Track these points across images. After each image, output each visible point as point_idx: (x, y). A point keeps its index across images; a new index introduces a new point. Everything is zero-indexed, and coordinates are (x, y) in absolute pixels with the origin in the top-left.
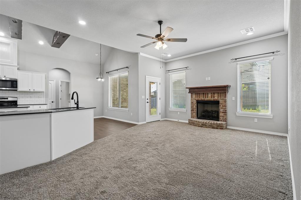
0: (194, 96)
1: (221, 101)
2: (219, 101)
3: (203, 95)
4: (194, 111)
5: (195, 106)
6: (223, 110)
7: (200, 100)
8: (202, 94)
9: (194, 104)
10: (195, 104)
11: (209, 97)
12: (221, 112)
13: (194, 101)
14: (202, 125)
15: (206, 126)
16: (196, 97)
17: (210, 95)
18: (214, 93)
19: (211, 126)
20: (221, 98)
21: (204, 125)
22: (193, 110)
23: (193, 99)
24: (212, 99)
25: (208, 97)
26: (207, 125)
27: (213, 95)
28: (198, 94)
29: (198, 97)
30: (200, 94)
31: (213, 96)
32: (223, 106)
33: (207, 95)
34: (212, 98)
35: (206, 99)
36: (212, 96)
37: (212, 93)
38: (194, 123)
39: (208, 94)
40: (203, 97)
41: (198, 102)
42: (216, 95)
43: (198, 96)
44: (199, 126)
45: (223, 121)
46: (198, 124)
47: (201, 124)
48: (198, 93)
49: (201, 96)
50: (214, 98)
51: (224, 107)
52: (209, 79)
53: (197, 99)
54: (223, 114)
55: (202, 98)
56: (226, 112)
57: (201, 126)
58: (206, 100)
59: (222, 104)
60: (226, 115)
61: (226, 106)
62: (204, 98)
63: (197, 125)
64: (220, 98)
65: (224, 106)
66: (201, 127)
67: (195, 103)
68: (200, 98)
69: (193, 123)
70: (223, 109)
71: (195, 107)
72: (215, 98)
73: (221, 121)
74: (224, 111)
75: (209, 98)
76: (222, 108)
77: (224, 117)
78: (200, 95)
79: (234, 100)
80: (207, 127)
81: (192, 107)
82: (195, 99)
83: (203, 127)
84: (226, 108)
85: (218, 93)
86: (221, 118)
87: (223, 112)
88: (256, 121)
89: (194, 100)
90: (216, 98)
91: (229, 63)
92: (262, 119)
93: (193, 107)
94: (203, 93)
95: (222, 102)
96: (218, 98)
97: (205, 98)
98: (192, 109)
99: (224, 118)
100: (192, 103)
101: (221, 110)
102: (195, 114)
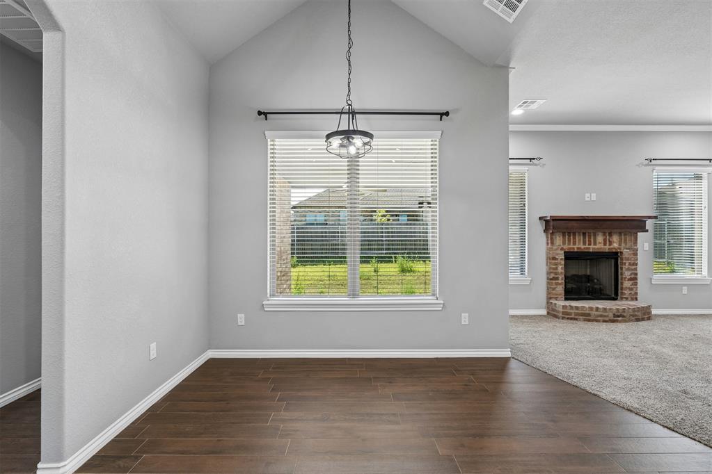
0: (559, 240)
1: (626, 253)
2: (621, 253)
3: (584, 238)
4: (560, 282)
5: (560, 267)
6: (631, 274)
7: (576, 250)
8: (579, 235)
9: (559, 261)
10: (563, 262)
11: (599, 244)
12: (626, 278)
13: (557, 254)
14: (615, 316)
15: (623, 316)
16: (564, 243)
17: (600, 238)
18: (610, 235)
19: (633, 316)
20: (626, 245)
21: (619, 316)
22: (557, 279)
23: (557, 249)
24: (607, 248)
25: (595, 244)
26: (625, 314)
27: (608, 237)
28: (569, 236)
29: (569, 244)
30: (574, 234)
31: (609, 241)
32: (630, 264)
33: (592, 237)
34: (605, 244)
35: (592, 248)
36: (605, 240)
37: (604, 234)
38: (589, 315)
39: (595, 236)
40: (584, 244)
41: (570, 257)
42: (615, 238)
43: (569, 241)
44: (607, 319)
45: (630, 299)
46: (601, 316)
47: (611, 315)
48: (569, 233)
49: (579, 238)
50: (610, 245)
51: (633, 267)
52: (594, 198)
53: (566, 247)
54: (631, 282)
55: (579, 245)
56: (636, 279)
57: (612, 318)
58: (591, 251)
59: (628, 259)
60: (636, 284)
61: (637, 264)
62: (587, 246)
63: (599, 318)
64: (623, 245)
65: (633, 264)
66: (613, 321)
67: (561, 259)
68: (574, 244)
69: (583, 315)
70: (630, 272)
71: (560, 269)
72: (612, 247)
73: (627, 299)
74: (633, 276)
75: (598, 246)
76: (628, 269)
77: (631, 289)
78: (574, 238)
79: (647, 249)
80: (625, 321)
81: (554, 269)
82: (562, 249)
83: (617, 321)
84: (636, 269)
85: (620, 234)
86: (626, 292)
87: (630, 279)
88: (685, 290)
89: (559, 252)
90: (615, 245)
91: (637, 165)
92: (694, 286)
93: (556, 269)
94: (584, 234)
95: (629, 254)
96: (620, 245)
97: (590, 244)
98: (552, 276)
99: (633, 292)
100: (554, 258)
101: (627, 274)
102: (560, 289)
